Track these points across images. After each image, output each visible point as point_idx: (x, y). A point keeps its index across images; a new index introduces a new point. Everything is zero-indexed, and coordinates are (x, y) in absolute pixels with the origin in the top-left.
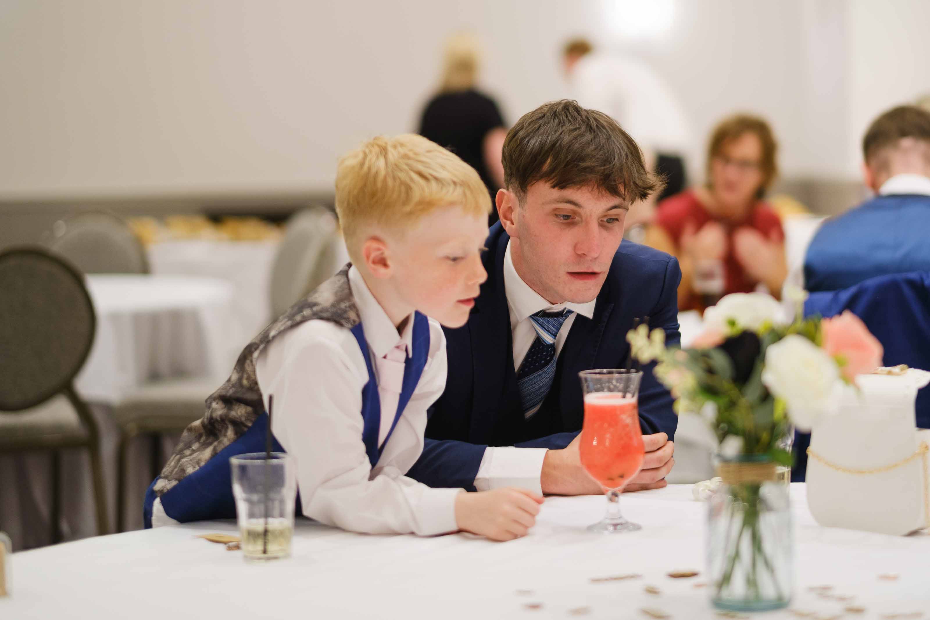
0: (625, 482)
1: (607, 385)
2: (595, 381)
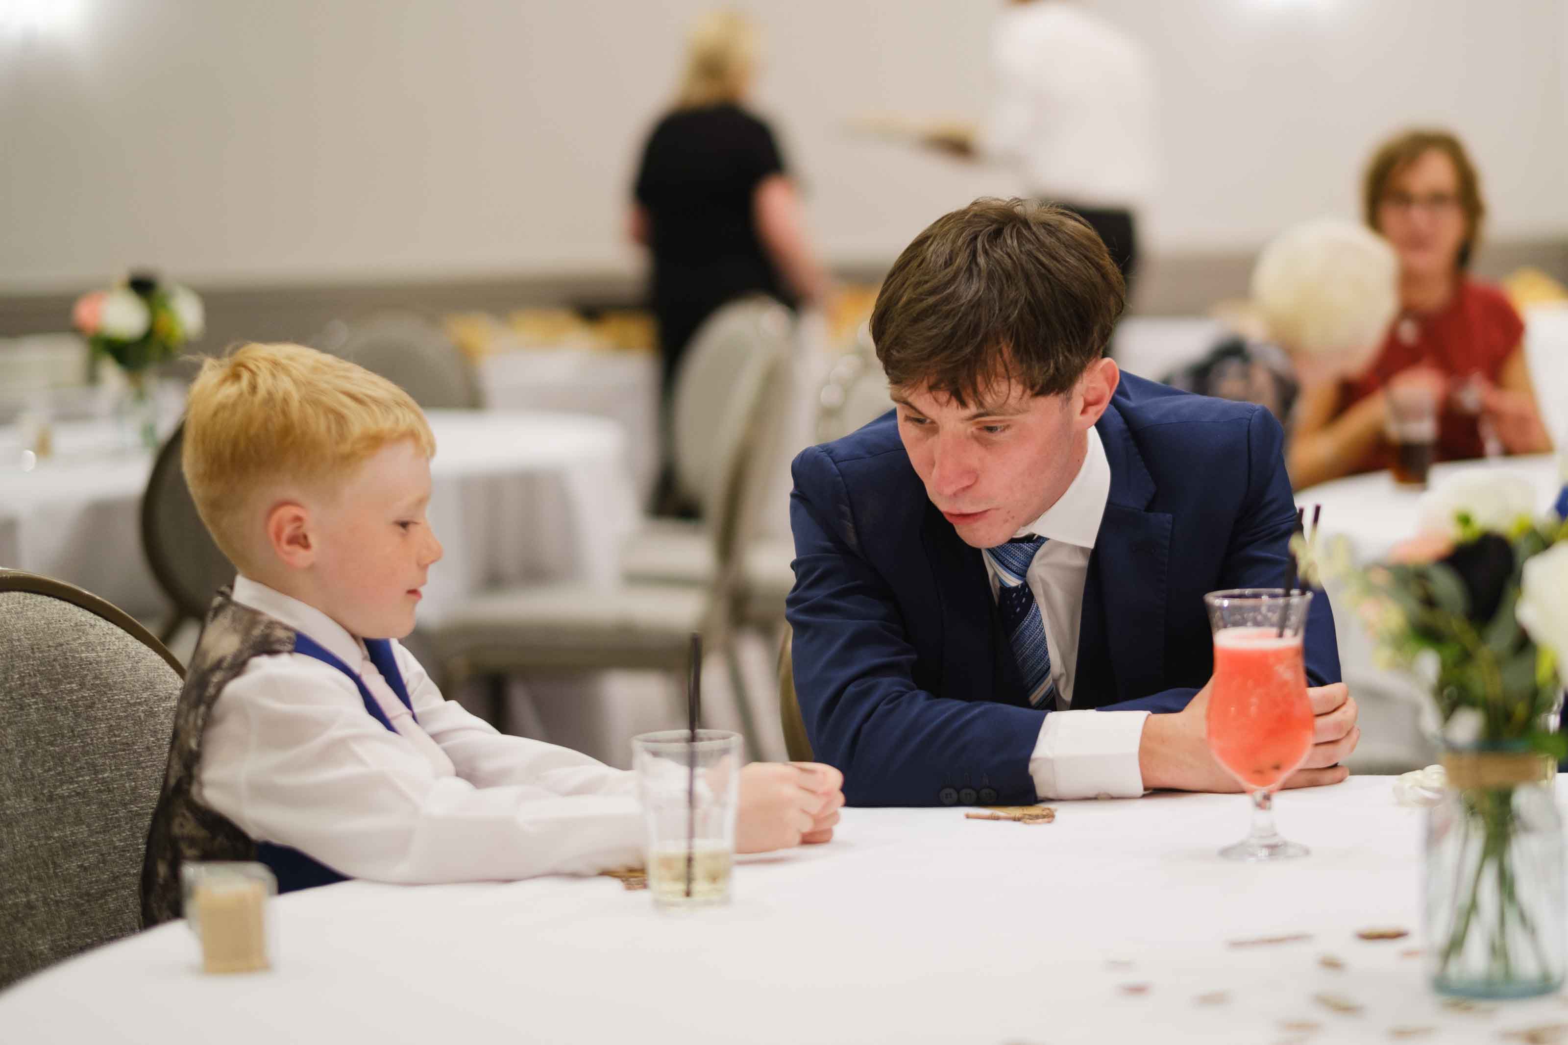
1: (1251, 614)
2: (1232, 609)
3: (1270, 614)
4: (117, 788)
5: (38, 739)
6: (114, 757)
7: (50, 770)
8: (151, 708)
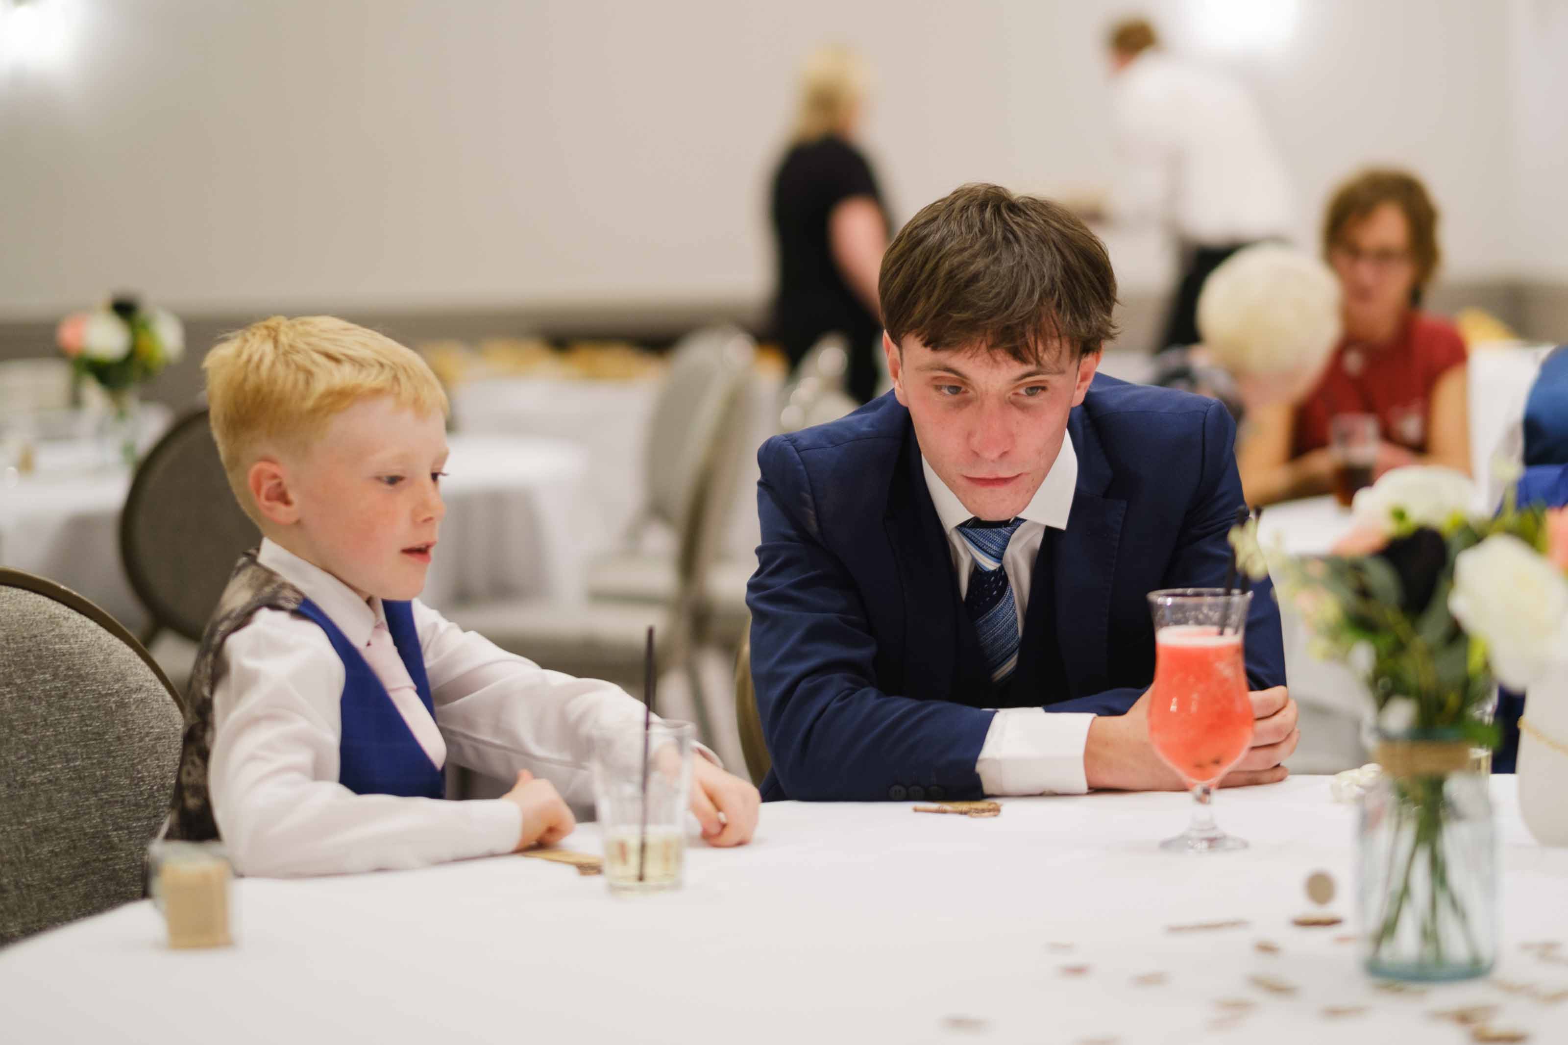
0: (1223, 771)
1: (1193, 613)
2: (1175, 608)
3: (1211, 614)
4: (88, 776)
5: (12, 728)
6: (85, 746)
7: (22, 757)
8: (122, 699)
